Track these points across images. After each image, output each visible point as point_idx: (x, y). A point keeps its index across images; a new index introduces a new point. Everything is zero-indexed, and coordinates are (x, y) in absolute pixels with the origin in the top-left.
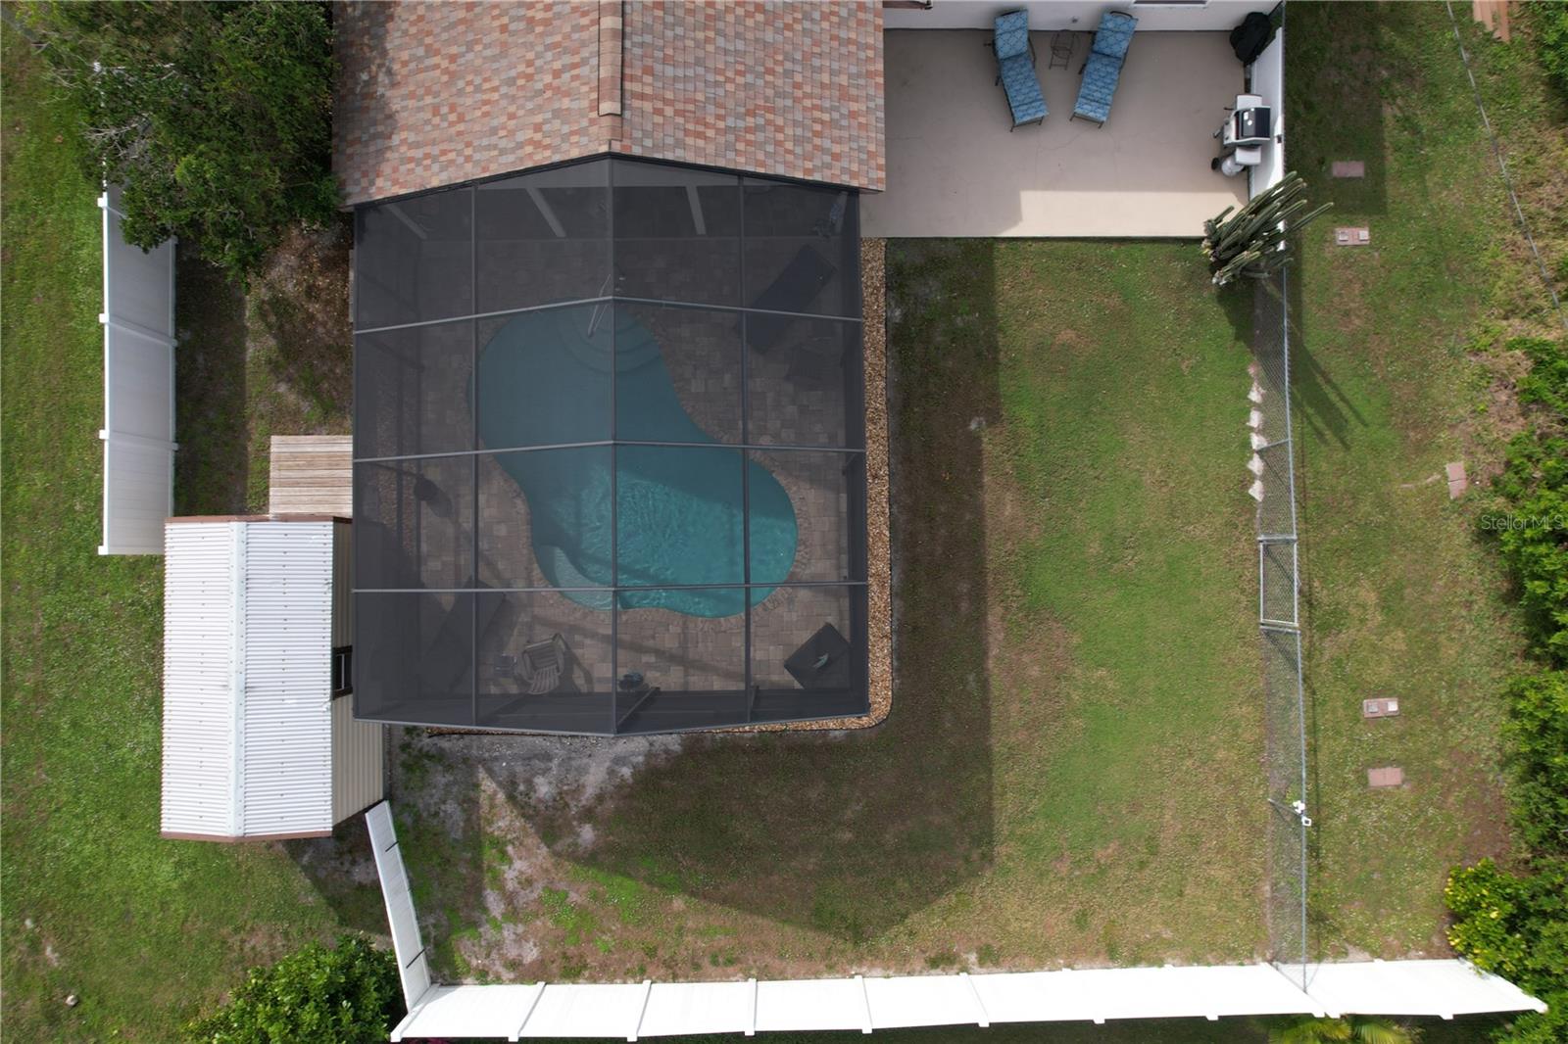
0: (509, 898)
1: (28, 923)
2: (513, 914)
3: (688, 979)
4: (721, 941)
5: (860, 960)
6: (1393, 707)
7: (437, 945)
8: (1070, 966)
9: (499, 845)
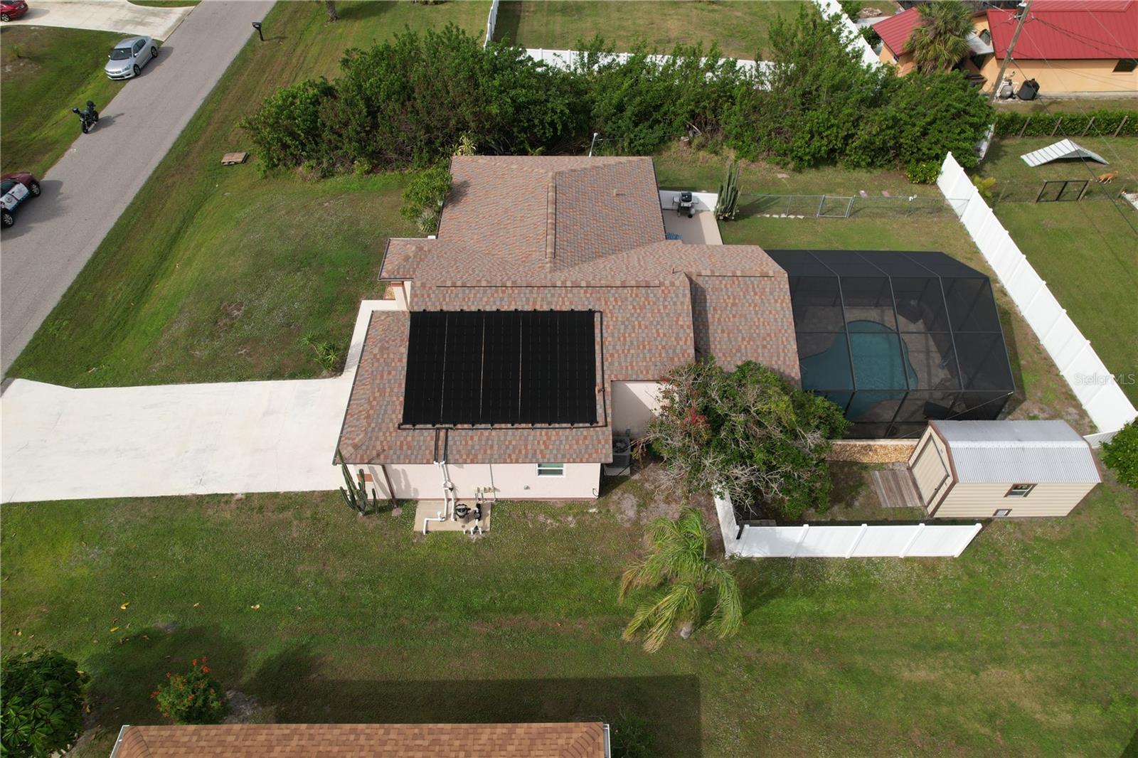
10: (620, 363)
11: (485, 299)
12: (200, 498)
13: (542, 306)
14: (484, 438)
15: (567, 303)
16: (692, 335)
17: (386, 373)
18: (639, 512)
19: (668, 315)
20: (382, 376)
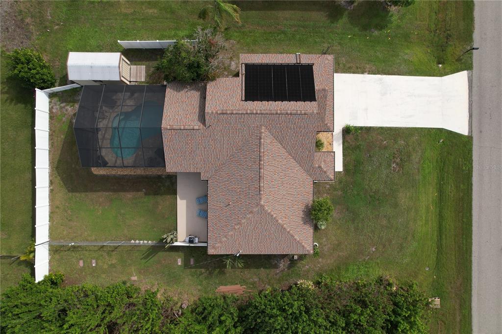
0: (64, 107)
1: (62, 24)
2: (61, 108)
3: (49, 138)
4: (56, 144)
5: (52, 168)
6: (94, 265)
7: (56, 94)
8: (49, 205)
9: (73, 106)
10: (236, 83)
11: (288, 106)
12: (378, 73)
13: (265, 103)
14: (284, 60)
15: (255, 104)
16: (207, 93)
17: (322, 80)
18: (230, 63)
19: (216, 100)
20: (323, 79)
